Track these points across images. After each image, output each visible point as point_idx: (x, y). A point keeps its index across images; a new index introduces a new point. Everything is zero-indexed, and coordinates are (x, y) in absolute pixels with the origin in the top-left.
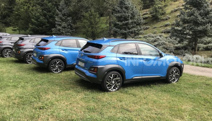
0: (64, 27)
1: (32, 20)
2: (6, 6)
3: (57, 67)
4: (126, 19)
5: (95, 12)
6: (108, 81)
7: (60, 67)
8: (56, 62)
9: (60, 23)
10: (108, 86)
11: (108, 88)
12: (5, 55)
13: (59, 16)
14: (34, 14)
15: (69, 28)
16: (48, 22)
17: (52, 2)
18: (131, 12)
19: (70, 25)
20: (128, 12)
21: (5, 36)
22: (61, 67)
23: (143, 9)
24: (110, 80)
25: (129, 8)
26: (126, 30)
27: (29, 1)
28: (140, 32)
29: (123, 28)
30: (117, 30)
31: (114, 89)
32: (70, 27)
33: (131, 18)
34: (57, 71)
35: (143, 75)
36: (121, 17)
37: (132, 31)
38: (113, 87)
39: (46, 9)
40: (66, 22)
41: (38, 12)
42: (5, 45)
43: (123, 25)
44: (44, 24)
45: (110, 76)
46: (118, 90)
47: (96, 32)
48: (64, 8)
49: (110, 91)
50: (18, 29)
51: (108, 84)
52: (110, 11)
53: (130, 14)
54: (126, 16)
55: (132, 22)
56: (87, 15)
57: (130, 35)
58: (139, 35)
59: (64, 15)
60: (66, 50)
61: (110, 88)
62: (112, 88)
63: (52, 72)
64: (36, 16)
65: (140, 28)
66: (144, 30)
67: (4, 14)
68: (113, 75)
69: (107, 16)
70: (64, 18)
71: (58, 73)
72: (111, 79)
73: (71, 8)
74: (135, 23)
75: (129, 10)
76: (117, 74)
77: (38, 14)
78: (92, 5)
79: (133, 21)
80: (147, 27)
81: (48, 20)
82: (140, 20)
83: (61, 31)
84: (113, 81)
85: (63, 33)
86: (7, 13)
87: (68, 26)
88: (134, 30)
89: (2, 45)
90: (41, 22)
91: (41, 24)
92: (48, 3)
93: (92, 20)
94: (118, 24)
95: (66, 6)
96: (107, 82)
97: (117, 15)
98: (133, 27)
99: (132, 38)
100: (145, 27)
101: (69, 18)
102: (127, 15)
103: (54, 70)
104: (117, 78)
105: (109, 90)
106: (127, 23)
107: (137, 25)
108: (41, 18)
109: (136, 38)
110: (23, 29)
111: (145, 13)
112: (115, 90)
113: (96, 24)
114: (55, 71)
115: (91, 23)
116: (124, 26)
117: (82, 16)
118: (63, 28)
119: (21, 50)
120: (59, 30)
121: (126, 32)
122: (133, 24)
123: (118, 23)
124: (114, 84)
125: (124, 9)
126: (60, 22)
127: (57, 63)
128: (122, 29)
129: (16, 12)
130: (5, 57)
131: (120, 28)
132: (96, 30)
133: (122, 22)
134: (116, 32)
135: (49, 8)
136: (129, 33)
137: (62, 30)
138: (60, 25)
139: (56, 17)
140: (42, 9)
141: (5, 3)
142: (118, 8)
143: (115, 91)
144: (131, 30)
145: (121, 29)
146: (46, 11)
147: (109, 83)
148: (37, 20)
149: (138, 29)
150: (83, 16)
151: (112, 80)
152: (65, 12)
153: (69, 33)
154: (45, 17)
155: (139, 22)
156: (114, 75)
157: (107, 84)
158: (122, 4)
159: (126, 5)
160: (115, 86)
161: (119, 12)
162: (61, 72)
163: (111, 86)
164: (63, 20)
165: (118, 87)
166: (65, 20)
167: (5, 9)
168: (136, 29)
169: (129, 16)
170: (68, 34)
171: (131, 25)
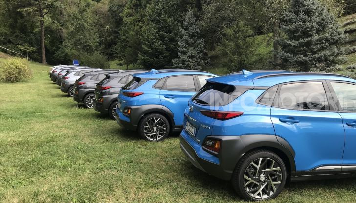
0: (192, 57)
1: (143, 46)
2: (112, 28)
3: (155, 129)
4: (306, 33)
5: (245, 25)
6: (247, 174)
7: (161, 130)
8: (153, 120)
9: (186, 50)
10: (249, 186)
11: (248, 190)
12: (89, 105)
13: (185, 37)
14: (145, 37)
15: (199, 57)
16: (167, 50)
17: (173, 16)
18: (318, 20)
19: (201, 52)
20: (310, 20)
21: (90, 74)
22: (164, 130)
23: (345, 14)
24: (254, 173)
25: (314, 13)
26: (306, 56)
27: (142, 18)
28: (339, 58)
29: (300, 51)
30: (288, 56)
31: (263, 194)
32: (201, 55)
33: (318, 32)
34: (154, 137)
35: (345, 162)
36: (296, 30)
37: (321, 56)
38: (263, 191)
39: (165, 27)
40: (196, 46)
41: (152, 34)
42: (88, 88)
43: (301, 45)
44: (161, 53)
45: (252, 163)
46: (274, 197)
47: (246, 62)
48: (192, 24)
49: (254, 200)
50: (125, 63)
51: (249, 183)
52: (274, 23)
53: (315, 24)
54: (307, 28)
55: (320, 40)
56: (230, 32)
57: (316, 66)
58: (337, 65)
59: (192, 36)
60: (172, 96)
61: (254, 192)
62: (260, 191)
63: (145, 139)
64: (148, 41)
65: (339, 49)
66: (349, 54)
67: (109, 41)
68: (261, 159)
69: (268, 31)
70: (192, 40)
71: (157, 141)
72: (256, 169)
73: (204, 23)
74: (327, 40)
75: (313, 16)
76: (273, 158)
77: (152, 37)
78: (241, 14)
79: (321, 36)
80: (353, 49)
81: (166, 45)
82: (339, 35)
83: (187, 63)
84: (262, 175)
85: (190, 67)
86: (112, 39)
87: (198, 53)
88: (325, 55)
89: (86, 87)
90: (157, 50)
91: (157, 53)
92: (169, 17)
93: (239, 41)
94: (290, 45)
95: (196, 20)
96: (246, 177)
97: (287, 28)
98: (323, 49)
99: (321, 70)
100: (350, 48)
101: (200, 41)
102: (309, 25)
103: (149, 136)
104: (272, 169)
105: (252, 195)
106: (309, 41)
107: (331, 44)
108: (157, 43)
109: (330, 71)
110: (131, 62)
111: (349, 21)
112: (265, 196)
113: (248, 47)
114: (152, 137)
115: (238, 46)
116: (302, 48)
117: (223, 35)
118: (190, 57)
119: (104, 97)
120: (184, 61)
121: (306, 58)
122: (323, 43)
123: (289, 42)
124: (265, 182)
125: (302, 15)
126: (186, 48)
127: (156, 122)
128: (297, 54)
129: (124, 37)
130: (88, 108)
131: (294, 51)
132: (248, 58)
133: (298, 40)
134: (285, 60)
135: (169, 26)
136: (314, 62)
137: (189, 61)
138: (185, 53)
139: (180, 39)
140: (157, 28)
141: (111, 24)
142: (289, 14)
143: (267, 199)
144: (317, 55)
145: (295, 54)
146: (164, 31)
147: (251, 181)
148: (150, 47)
149: (334, 53)
150: (225, 35)
151: (260, 172)
152: (193, 30)
153: (200, 66)
154: (163, 41)
155: (337, 38)
156: (263, 161)
157: (247, 181)
158: (299, 6)
159: (307, 6)
160: (266, 187)
161: (291, 21)
162: (162, 140)
163: (256, 186)
164: (190, 45)
165: (275, 189)
166: (194, 43)
167: (110, 33)
168: (328, 53)
169: (313, 27)
170: (198, 67)
171: (318, 46)
